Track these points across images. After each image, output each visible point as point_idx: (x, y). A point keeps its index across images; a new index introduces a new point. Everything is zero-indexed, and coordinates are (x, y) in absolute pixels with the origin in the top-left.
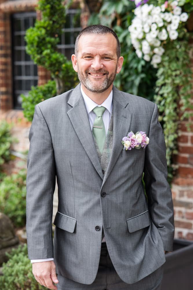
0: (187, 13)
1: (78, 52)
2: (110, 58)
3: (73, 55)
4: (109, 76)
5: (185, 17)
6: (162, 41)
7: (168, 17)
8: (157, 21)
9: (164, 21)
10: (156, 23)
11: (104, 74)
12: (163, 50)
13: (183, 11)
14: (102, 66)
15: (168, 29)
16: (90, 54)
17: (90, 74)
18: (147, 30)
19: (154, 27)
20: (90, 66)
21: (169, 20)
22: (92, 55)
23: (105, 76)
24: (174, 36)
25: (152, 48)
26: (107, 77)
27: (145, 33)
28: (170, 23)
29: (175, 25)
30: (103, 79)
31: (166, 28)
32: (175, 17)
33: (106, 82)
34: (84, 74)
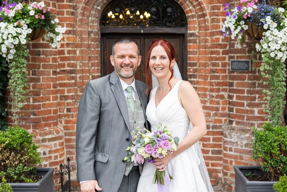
0: (31, 28)
1: (114, 54)
2: (134, 57)
3: (111, 56)
4: (134, 68)
5: (30, 31)
6: (15, 45)
7: (19, 30)
8: (12, 32)
9: (17, 33)
10: (11, 34)
11: (131, 67)
12: (15, 51)
13: (29, 27)
14: (130, 62)
15: (20, 37)
16: (122, 55)
17: (122, 67)
18: (5, 38)
19: (10, 36)
20: (123, 62)
21: (20, 32)
22: (124, 56)
23: (132, 68)
24: (24, 42)
25: (8, 49)
26: (133, 69)
27: (3, 40)
28: (20, 34)
29: (24, 36)
30: (131, 70)
31: (18, 37)
32: (24, 30)
33: (132, 72)
34: (119, 67)
